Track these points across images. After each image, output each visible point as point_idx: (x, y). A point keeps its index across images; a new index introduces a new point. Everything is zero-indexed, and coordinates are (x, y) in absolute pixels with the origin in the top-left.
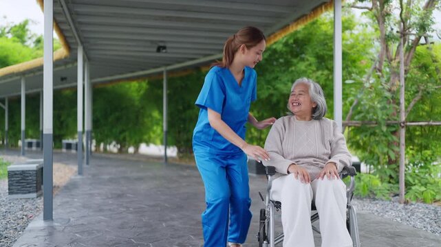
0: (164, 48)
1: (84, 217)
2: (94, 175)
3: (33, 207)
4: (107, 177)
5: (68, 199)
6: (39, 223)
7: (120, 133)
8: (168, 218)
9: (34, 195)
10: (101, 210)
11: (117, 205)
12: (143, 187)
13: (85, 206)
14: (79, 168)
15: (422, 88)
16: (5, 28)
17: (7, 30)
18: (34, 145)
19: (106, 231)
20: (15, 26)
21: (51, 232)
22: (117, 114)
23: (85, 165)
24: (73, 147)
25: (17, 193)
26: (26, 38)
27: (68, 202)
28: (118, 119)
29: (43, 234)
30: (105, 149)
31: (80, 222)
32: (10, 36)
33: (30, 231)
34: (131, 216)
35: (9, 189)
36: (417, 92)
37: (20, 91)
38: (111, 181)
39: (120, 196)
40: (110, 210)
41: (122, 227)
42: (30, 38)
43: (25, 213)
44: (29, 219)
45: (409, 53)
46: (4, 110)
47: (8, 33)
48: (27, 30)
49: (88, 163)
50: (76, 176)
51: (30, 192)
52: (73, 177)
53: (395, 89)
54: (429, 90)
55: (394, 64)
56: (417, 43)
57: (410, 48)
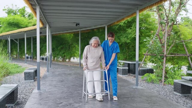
0: (79, 24)
1: (50, 89)
2: (53, 72)
3: (33, 85)
4: (57, 73)
5: (44, 82)
6: (36, 91)
7: (63, 54)
8: (77, 90)
9: (33, 81)
10: (56, 87)
11: (61, 85)
12: (70, 78)
13: (50, 85)
14: (47, 69)
15: (174, 41)
16: (16, 10)
17: (17, 11)
18: (29, 58)
19: (57, 94)
20: (20, 9)
21: (40, 94)
22: (61, 46)
23: (49, 68)
24: (45, 59)
25: (27, 80)
26: (25, 14)
27: (44, 84)
28: (62, 48)
29: (37, 94)
30: (57, 60)
31: (49, 91)
32: (19, 13)
33: (34, 93)
34: (65, 89)
35: (25, 79)
36: (173, 43)
37: (24, 36)
38: (59, 75)
39: (62, 81)
40: (59, 86)
41: (62, 93)
42: (26, 14)
43: (31, 87)
44: (33, 89)
45: (170, 27)
46: (17, 44)
47: (18, 12)
48: (25, 11)
49: (50, 67)
50: (46, 73)
51: (31, 80)
52: (45, 73)
53: (163, 42)
54: (177, 42)
55: (163, 33)
56: (173, 24)
57: (170, 26)
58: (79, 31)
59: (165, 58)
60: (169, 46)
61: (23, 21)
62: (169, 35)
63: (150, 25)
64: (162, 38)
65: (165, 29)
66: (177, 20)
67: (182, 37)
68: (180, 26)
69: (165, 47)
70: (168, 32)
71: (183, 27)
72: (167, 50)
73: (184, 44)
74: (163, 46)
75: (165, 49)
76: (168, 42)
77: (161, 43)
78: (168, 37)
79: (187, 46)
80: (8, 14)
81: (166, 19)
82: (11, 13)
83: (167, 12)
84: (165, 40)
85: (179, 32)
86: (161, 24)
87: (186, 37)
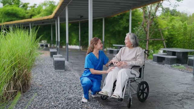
17: (11, 1)
36: (153, 31)
48: (20, 1)
53: (146, 30)
54: (156, 31)
55: (147, 24)
56: (154, 18)
57: (152, 19)
58: (78, 22)
59: (147, 42)
60: (150, 33)
61: (21, 11)
62: (151, 25)
63: (137, 18)
64: (146, 28)
65: (148, 21)
66: (156, 15)
67: (159, 27)
68: (158, 19)
69: (148, 34)
70: (150, 23)
71: (160, 20)
72: (149, 36)
73: (161, 31)
74: (147, 33)
75: (148, 35)
76: (150, 30)
77: (145, 31)
78: (150, 27)
79: (163, 34)
80: (3, 4)
81: (148, 14)
82: (6, 2)
83: (150, 9)
84: (148, 29)
85: (158, 23)
86: (145, 17)
87: (162, 26)
